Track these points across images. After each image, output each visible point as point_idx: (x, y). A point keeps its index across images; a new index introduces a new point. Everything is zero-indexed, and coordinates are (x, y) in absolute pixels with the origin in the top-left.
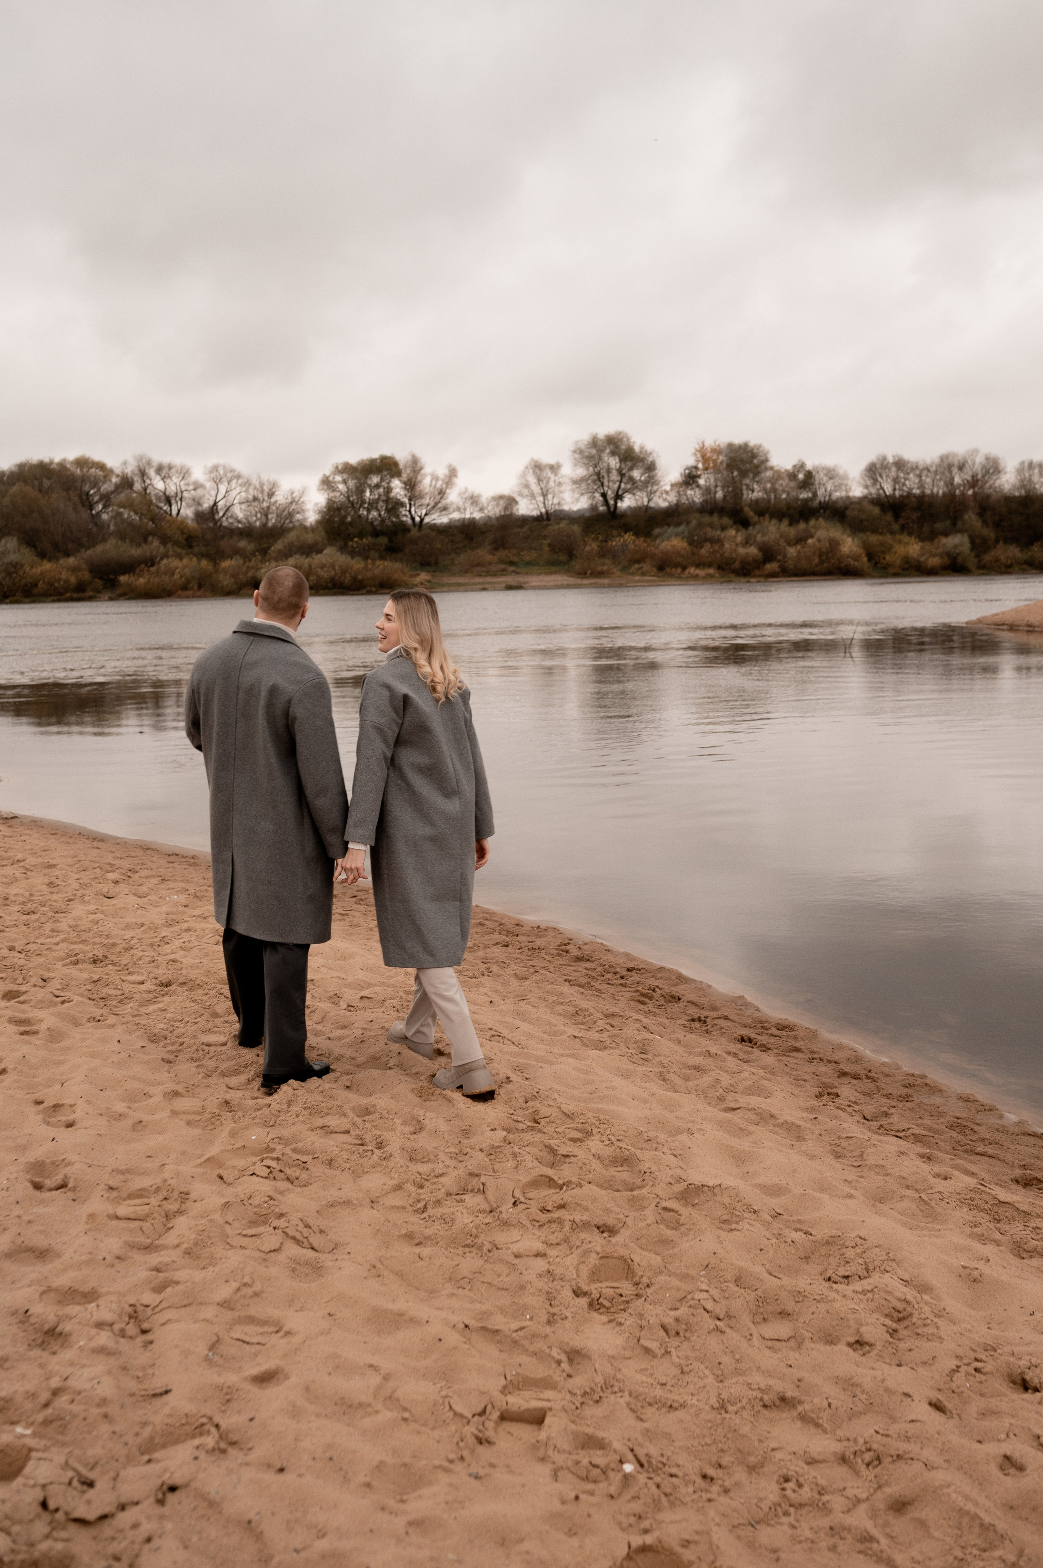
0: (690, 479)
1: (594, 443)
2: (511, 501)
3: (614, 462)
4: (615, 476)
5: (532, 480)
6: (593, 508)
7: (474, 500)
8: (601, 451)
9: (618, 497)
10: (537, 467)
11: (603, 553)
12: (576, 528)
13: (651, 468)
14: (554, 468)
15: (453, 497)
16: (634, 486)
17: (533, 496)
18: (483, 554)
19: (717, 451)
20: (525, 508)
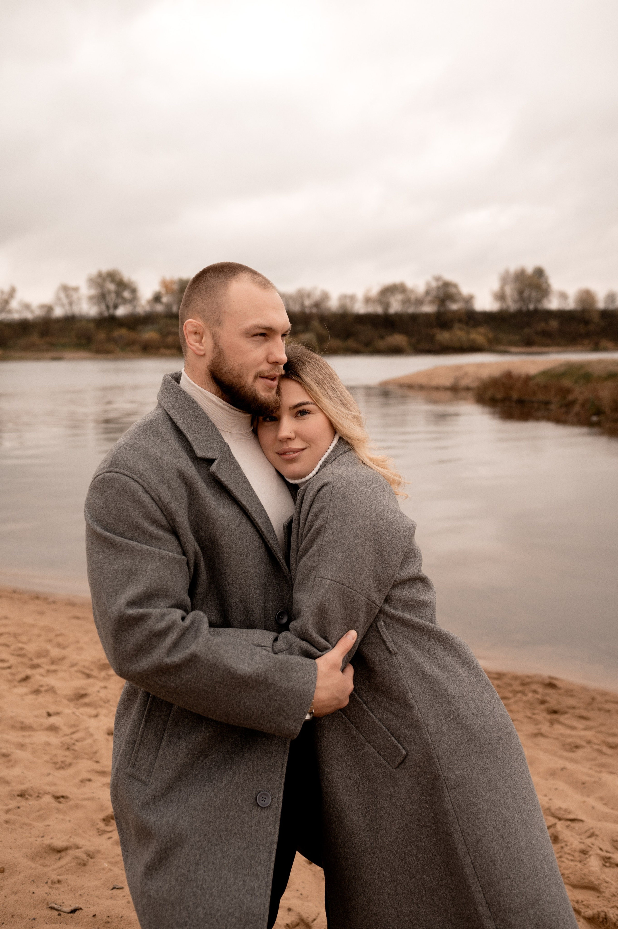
0: (157, 298)
1: (100, 275)
2: (50, 309)
3: (111, 287)
4: (113, 295)
5: (62, 295)
6: (101, 314)
7: (27, 307)
8: (104, 280)
9: (116, 307)
10: (65, 289)
11: (109, 339)
12: (92, 326)
13: (134, 291)
14: (76, 289)
15: (14, 304)
16: (125, 301)
17: (63, 305)
18: (35, 338)
19: (172, 282)
20: (58, 312)
